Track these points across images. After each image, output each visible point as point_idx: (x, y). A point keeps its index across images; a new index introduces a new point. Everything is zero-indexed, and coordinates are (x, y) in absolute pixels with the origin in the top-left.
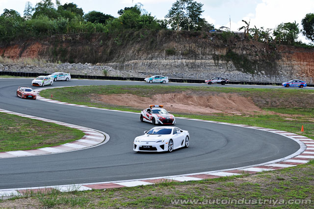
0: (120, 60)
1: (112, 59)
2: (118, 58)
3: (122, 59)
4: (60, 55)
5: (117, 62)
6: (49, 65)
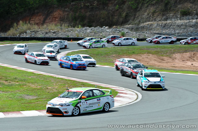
0: (136, 22)
1: (128, 22)
2: (133, 20)
3: (137, 21)
4: (79, 20)
5: (132, 24)
6: (70, 29)
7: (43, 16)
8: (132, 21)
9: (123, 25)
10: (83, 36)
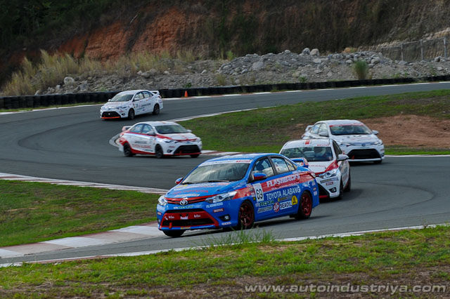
0: (410, 31)
1: (387, 31)
2: (403, 26)
3: (414, 29)
4: (237, 37)
5: (401, 39)
6: (202, 65)
7: (124, 33)
8: (399, 29)
9: (373, 41)
10: (237, 81)
